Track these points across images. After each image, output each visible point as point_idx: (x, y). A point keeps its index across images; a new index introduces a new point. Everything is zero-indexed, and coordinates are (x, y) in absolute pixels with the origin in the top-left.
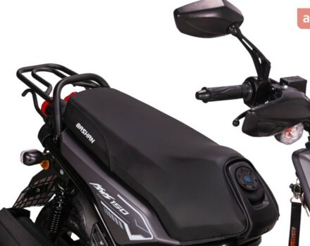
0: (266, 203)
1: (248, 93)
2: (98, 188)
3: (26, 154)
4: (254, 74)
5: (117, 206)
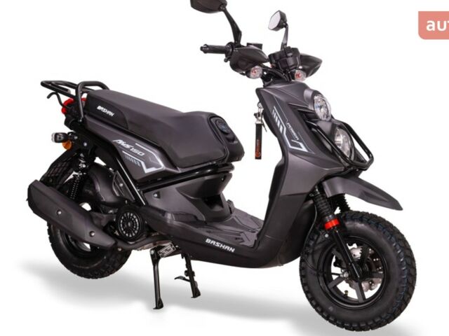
0: (235, 142)
1: (228, 52)
2: (120, 143)
3: (56, 134)
4: (232, 40)
5: (135, 151)
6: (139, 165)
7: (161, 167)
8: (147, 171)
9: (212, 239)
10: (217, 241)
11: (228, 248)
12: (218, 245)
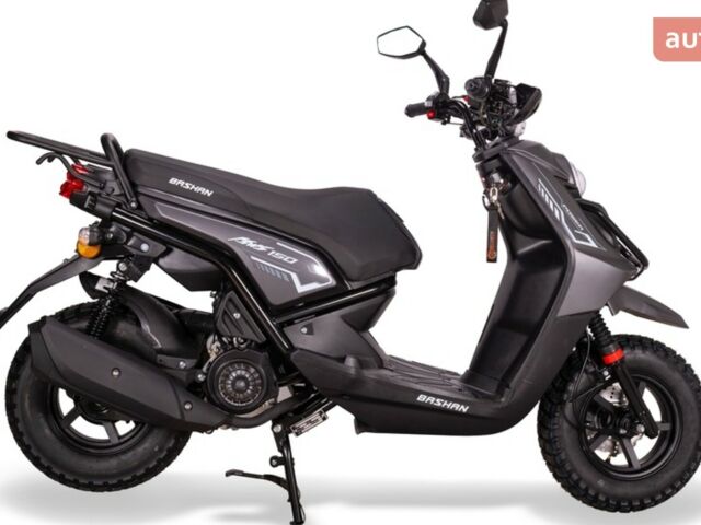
2: (242, 242)
5: (278, 255)
6: (286, 279)
7: (328, 281)
8: (302, 289)
9: (429, 394)
10: (437, 396)
11: (457, 407)
12: (439, 402)
